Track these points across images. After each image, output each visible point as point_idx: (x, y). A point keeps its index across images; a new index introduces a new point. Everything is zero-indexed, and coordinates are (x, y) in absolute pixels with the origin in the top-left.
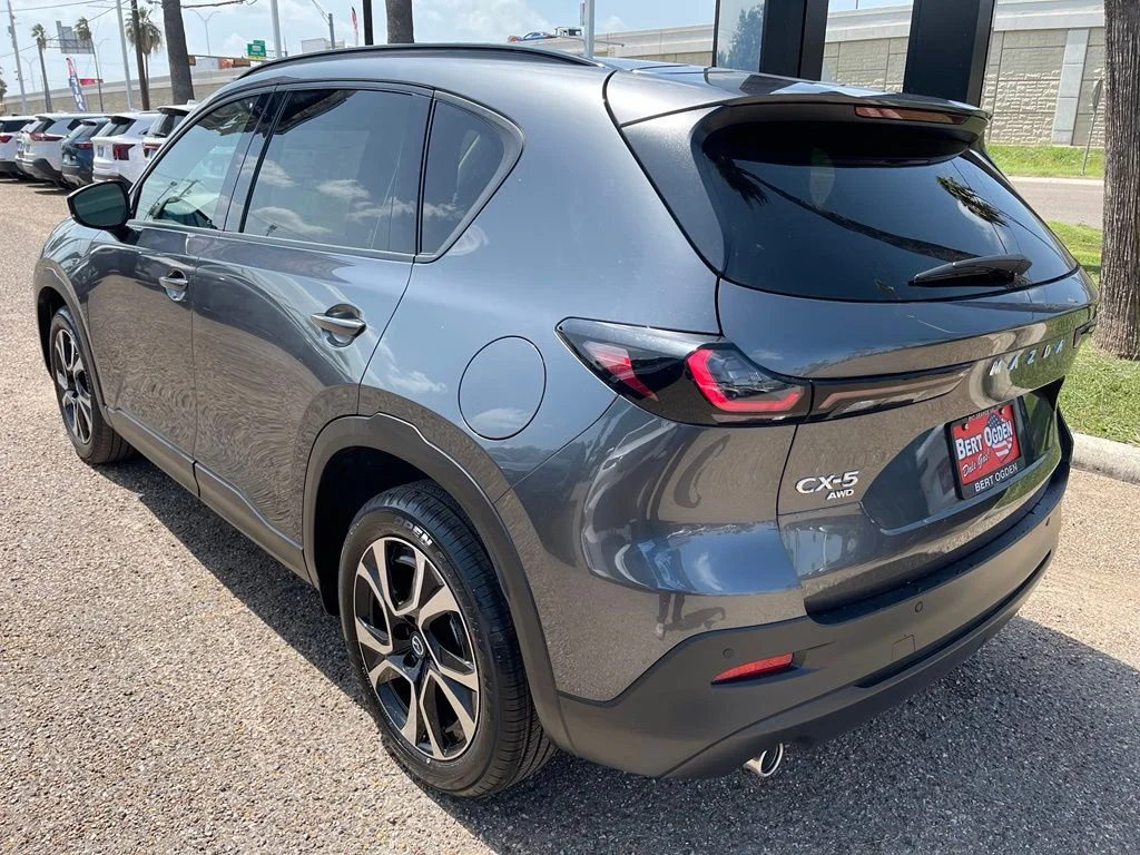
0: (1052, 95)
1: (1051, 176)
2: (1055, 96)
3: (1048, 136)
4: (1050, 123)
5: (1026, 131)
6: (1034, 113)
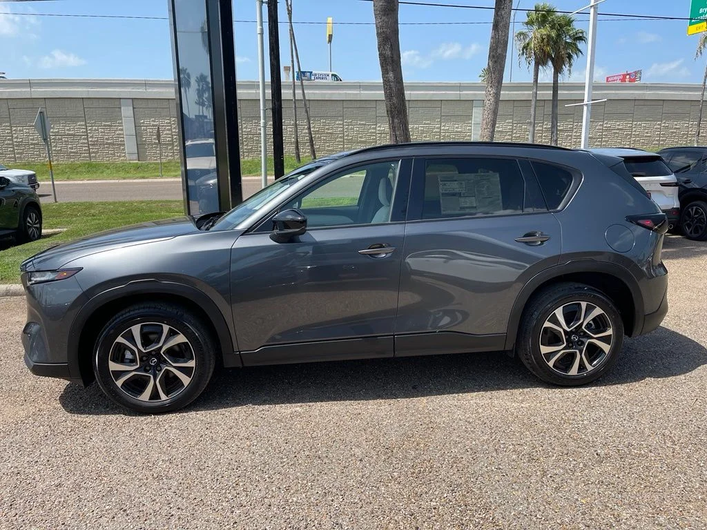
0: (120, 134)
1: (147, 178)
2: (123, 134)
3: (124, 156)
4: (124, 149)
5: (111, 154)
6: (113, 144)
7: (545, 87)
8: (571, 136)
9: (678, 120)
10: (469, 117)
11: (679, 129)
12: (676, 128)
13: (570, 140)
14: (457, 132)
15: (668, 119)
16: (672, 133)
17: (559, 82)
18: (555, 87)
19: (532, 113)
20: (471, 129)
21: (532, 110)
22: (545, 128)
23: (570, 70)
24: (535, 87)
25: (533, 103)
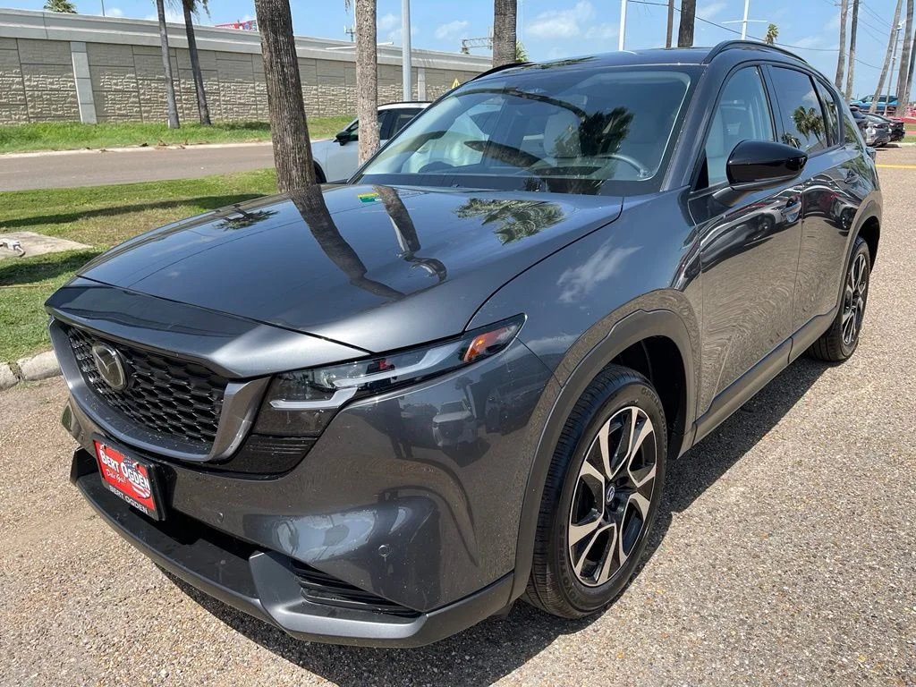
7: (175, 29)
8: (218, 100)
9: (333, 84)
10: (68, 67)
11: (336, 95)
12: (333, 95)
13: (219, 106)
14: (52, 90)
15: (324, 82)
16: (330, 100)
17: (193, 24)
18: (190, 30)
19: (167, 65)
20: (74, 87)
21: (165, 60)
22: (184, 88)
23: (206, 8)
24: (163, 29)
25: (165, 50)
